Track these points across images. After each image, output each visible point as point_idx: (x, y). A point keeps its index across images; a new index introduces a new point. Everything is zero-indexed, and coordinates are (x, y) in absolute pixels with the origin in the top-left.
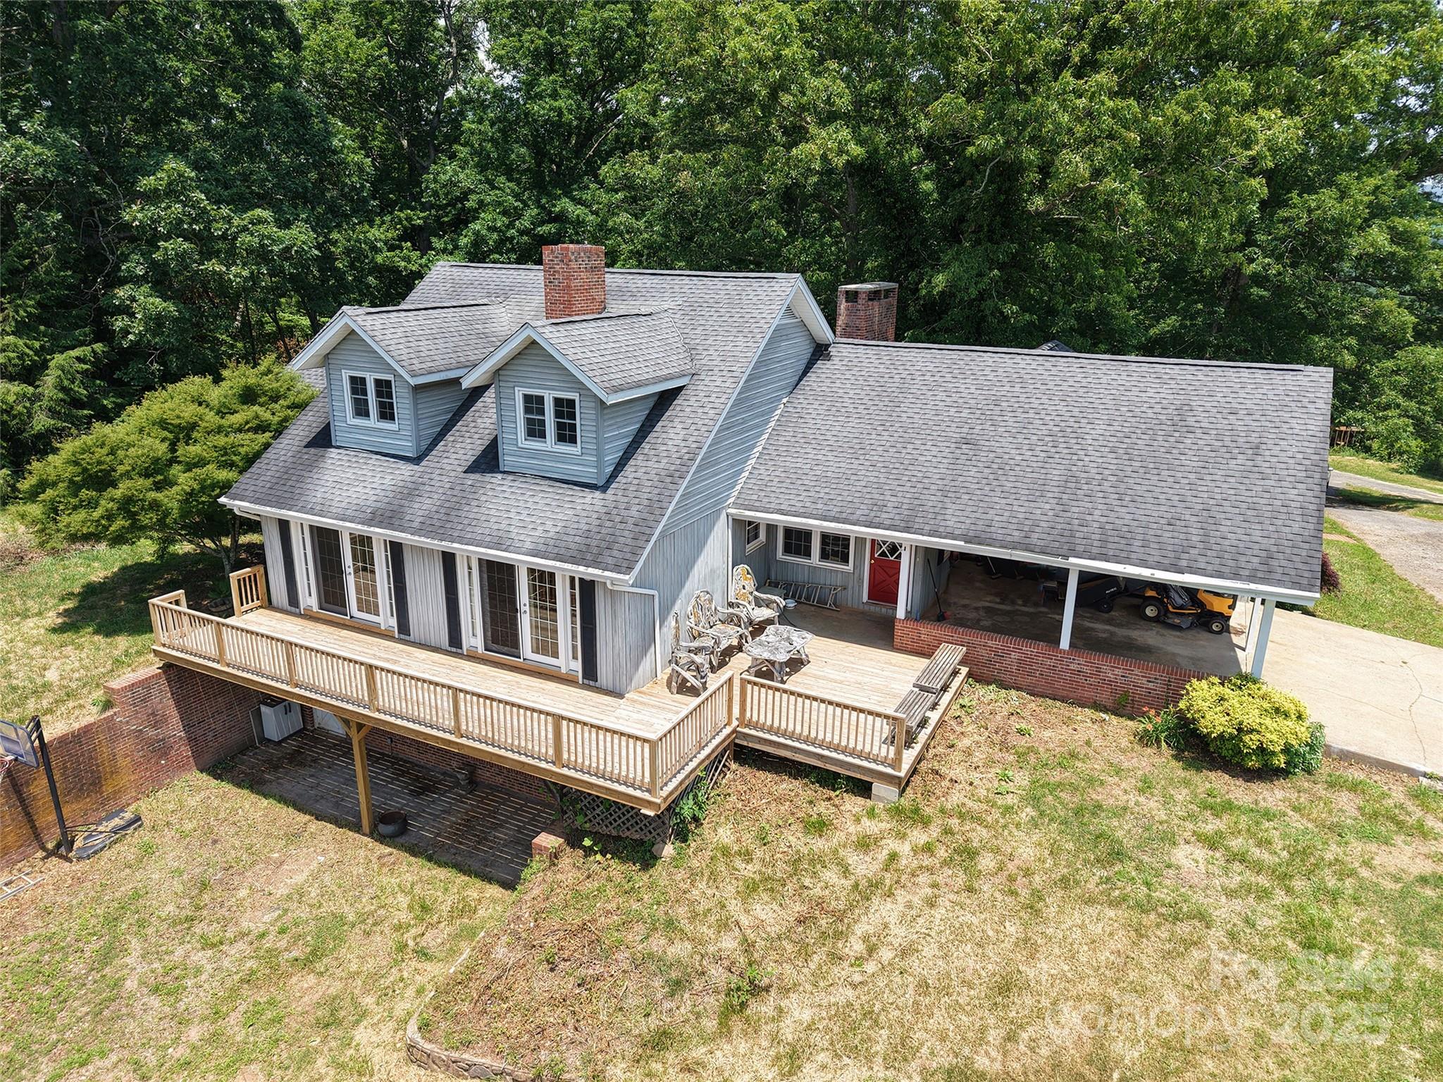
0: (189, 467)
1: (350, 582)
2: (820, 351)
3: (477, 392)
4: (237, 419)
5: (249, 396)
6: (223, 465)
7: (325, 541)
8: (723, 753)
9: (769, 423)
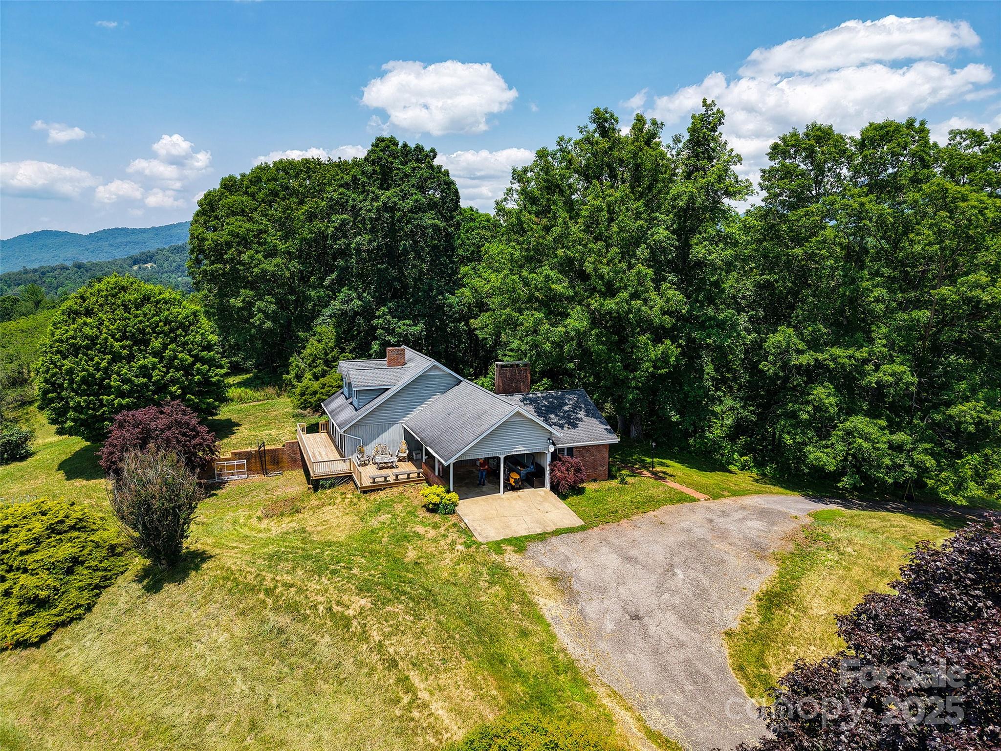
2: (459, 383)
8: (346, 477)
9: (429, 402)
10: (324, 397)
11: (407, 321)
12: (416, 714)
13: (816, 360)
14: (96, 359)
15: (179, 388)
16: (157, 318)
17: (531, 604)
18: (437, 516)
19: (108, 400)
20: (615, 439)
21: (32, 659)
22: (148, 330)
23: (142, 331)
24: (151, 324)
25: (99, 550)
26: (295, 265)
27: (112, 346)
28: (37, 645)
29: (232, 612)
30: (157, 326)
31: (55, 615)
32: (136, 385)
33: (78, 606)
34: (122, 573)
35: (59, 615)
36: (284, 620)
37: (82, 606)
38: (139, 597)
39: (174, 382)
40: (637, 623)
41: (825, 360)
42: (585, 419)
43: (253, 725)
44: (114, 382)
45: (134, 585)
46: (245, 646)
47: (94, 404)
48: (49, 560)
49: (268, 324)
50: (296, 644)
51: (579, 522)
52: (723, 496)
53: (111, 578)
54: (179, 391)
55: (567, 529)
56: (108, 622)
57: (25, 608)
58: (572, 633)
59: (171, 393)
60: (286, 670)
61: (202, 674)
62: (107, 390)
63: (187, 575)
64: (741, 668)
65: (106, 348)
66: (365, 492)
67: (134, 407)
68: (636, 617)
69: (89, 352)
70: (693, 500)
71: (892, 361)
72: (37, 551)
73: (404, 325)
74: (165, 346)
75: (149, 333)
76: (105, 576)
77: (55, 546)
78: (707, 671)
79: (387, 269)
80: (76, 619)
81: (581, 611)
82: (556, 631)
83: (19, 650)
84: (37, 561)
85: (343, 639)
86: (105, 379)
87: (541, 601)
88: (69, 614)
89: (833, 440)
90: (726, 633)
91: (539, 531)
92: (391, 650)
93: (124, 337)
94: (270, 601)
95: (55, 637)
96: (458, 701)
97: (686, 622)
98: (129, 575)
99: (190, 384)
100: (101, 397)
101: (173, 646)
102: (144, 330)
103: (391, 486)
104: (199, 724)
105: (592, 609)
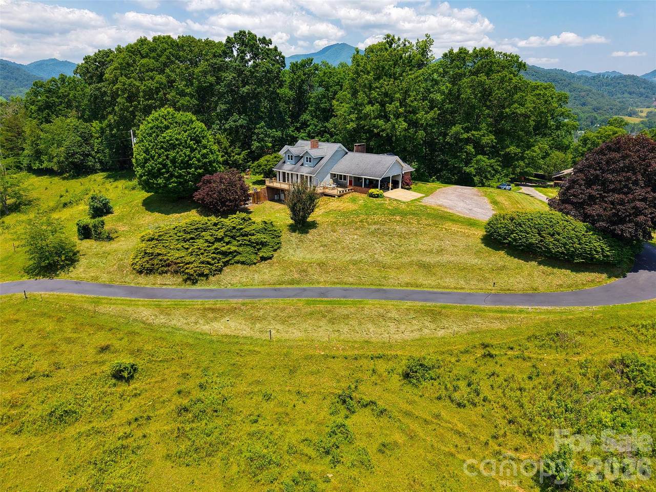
0: (269, 165)
1: (286, 179)
2: (347, 153)
3: (302, 157)
4: (274, 160)
5: (275, 157)
6: (273, 165)
7: (284, 173)
9: (338, 162)
14: (184, 151)
17: (443, 211)
19: (193, 171)
23: (198, 136)
27: (189, 144)
28: (270, 258)
36: (376, 226)
41: (470, 136)
44: (195, 162)
45: (294, 234)
47: (186, 173)
55: (424, 196)
65: (186, 145)
66: (339, 197)
69: (180, 147)
71: (488, 135)
82: (457, 214)
83: (263, 262)
89: (473, 164)
91: (417, 198)
92: (424, 223)
93: (191, 139)
96: (457, 227)
103: (345, 194)
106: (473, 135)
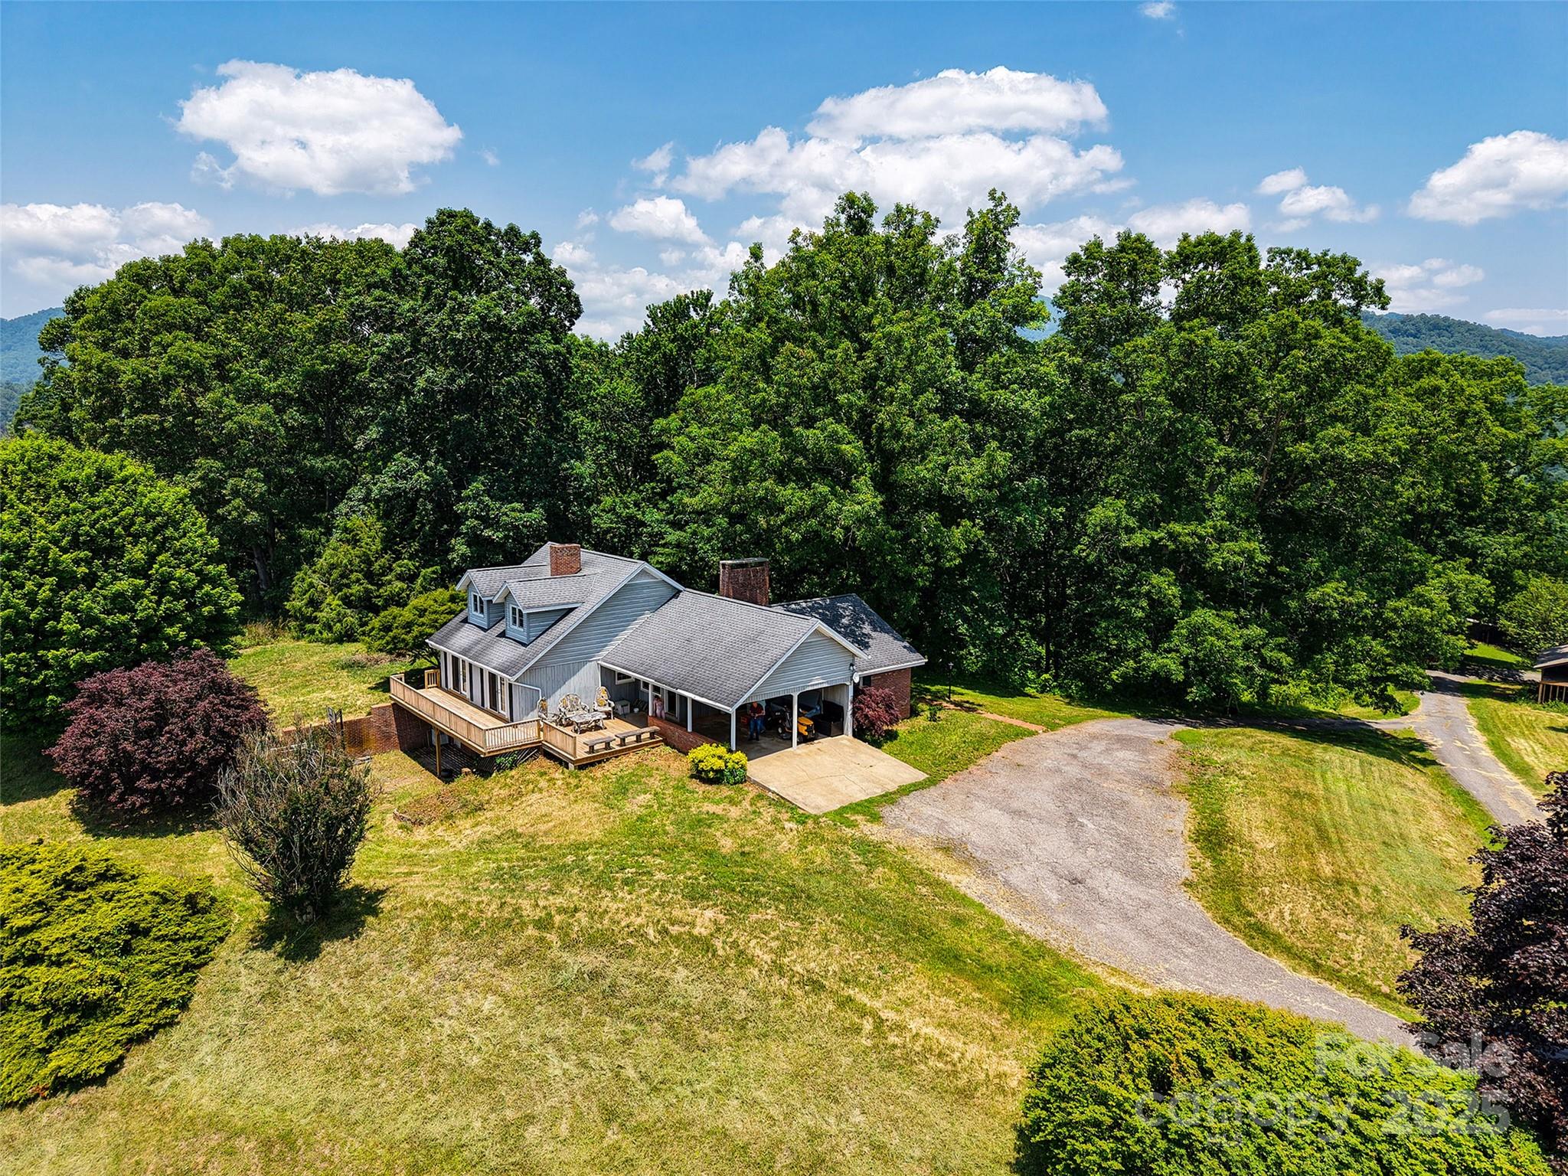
1: (460, 680)
2: (676, 594)
4: (445, 608)
6: (431, 627)
7: (455, 659)
8: (532, 749)
9: (635, 625)
10: (429, 631)
11: (516, 505)
12: (892, 1039)
13: (1152, 539)
14: (29, 585)
15: (181, 630)
16: (129, 510)
17: (938, 884)
18: (722, 787)
19: (55, 658)
20: (918, 660)
21: (98, 1105)
22: (119, 530)
23: (109, 533)
24: (123, 519)
25: (168, 906)
26: (294, 416)
27: (56, 562)
28: (100, 1081)
29: (487, 964)
30: (133, 523)
31: (123, 1025)
32: (108, 628)
33: (166, 1003)
34: (222, 940)
35: (131, 1024)
36: (591, 959)
37: (172, 1001)
38: (280, 972)
39: (171, 618)
40: (1080, 887)
41: (1161, 539)
42: (873, 634)
43: (610, 1115)
44: (68, 624)
45: (260, 955)
46: (538, 1008)
47: (28, 665)
48: (88, 934)
49: (253, 517)
50: (629, 988)
51: (922, 776)
52: (1060, 726)
53: (207, 951)
54: (183, 635)
55: (914, 785)
56: (234, 1020)
57: (57, 1023)
58: (1016, 911)
59: (167, 638)
60: (630, 1027)
61: (475, 1061)
62: (55, 639)
63: (363, 924)
64: (1227, 921)
65: (44, 565)
66: (581, 768)
67: (106, 666)
68: (1075, 881)
69: (15, 573)
70: (1032, 734)
71: (1234, 538)
72: (48, 924)
73: (513, 510)
74: (152, 558)
75: (120, 536)
76: (198, 948)
77: (83, 912)
78: (1194, 929)
79: (470, 421)
80: (163, 1026)
81: (1006, 883)
82: (994, 910)
83: (61, 1097)
84: (63, 940)
85: (713, 968)
86: (47, 620)
87: (952, 878)
88: (151, 1020)
89: (1176, 641)
90: (1185, 884)
91: (879, 792)
92: (798, 968)
93: (75, 544)
94: (552, 937)
95: (133, 1062)
96: (940, 1013)
97: (1133, 878)
98: (238, 940)
99: (195, 621)
100: (40, 653)
101: (391, 1032)
102: (112, 530)
103: (616, 754)
104: (510, 1133)
105: (1017, 877)
106: (1172, 536)
